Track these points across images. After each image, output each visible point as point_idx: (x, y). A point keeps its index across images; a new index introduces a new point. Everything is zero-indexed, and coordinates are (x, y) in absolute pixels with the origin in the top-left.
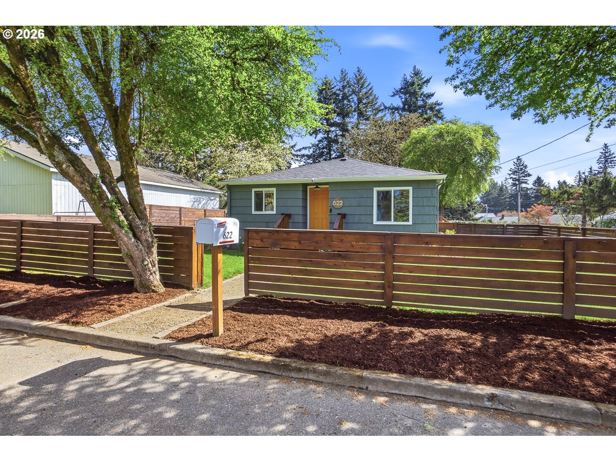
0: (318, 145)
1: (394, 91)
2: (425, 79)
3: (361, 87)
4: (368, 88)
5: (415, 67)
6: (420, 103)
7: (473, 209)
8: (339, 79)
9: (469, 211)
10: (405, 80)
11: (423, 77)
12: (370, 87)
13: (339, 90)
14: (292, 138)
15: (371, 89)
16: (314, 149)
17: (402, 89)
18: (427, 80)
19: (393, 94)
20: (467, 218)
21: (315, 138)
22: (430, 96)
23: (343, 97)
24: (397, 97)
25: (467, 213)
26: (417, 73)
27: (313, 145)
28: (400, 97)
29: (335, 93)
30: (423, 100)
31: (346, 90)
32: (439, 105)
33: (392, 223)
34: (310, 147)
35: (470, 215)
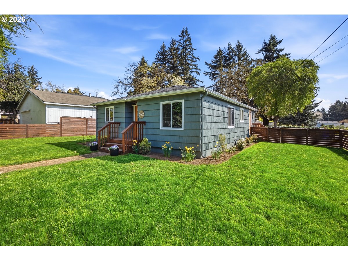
0: (216, 85)
1: (258, 50)
2: (278, 41)
3: (240, 51)
4: (244, 51)
5: (272, 34)
6: (275, 55)
7: (310, 118)
8: (227, 48)
9: (307, 119)
10: (265, 43)
11: (277, 40)
12: (245, 50)
13: (227, 54)
14: (203, 82)
15: (246, 51)
16: (214, 87)
17: (263, 48)
18: (280, 41)
19: (257, 52)
20: (306, 124)
21: (214, 81)
22: (281, 50)
23: (229, 58)
24: (261, 54)
25: (305, 121)
26: (273, 38)
27: (214, 85)
28: (262, 53)
29: (225, 56)
30: (277, 53)
31: (231, 54)
32: (287, 55)
33: (171, 128)
34: (211, 87)
35: (307, 122)
